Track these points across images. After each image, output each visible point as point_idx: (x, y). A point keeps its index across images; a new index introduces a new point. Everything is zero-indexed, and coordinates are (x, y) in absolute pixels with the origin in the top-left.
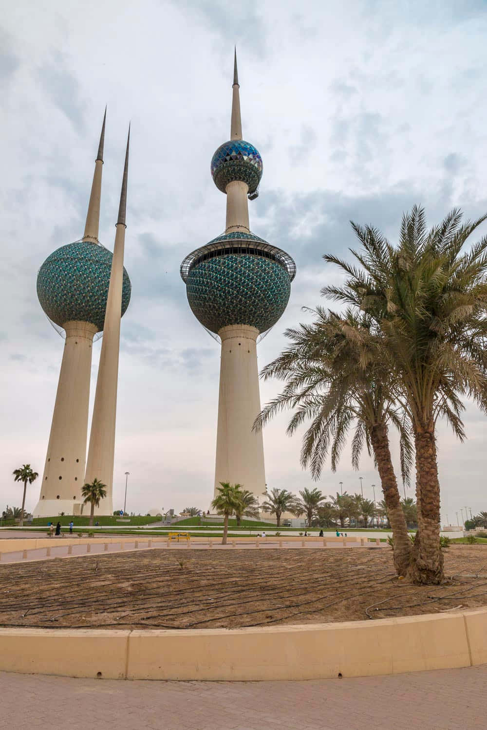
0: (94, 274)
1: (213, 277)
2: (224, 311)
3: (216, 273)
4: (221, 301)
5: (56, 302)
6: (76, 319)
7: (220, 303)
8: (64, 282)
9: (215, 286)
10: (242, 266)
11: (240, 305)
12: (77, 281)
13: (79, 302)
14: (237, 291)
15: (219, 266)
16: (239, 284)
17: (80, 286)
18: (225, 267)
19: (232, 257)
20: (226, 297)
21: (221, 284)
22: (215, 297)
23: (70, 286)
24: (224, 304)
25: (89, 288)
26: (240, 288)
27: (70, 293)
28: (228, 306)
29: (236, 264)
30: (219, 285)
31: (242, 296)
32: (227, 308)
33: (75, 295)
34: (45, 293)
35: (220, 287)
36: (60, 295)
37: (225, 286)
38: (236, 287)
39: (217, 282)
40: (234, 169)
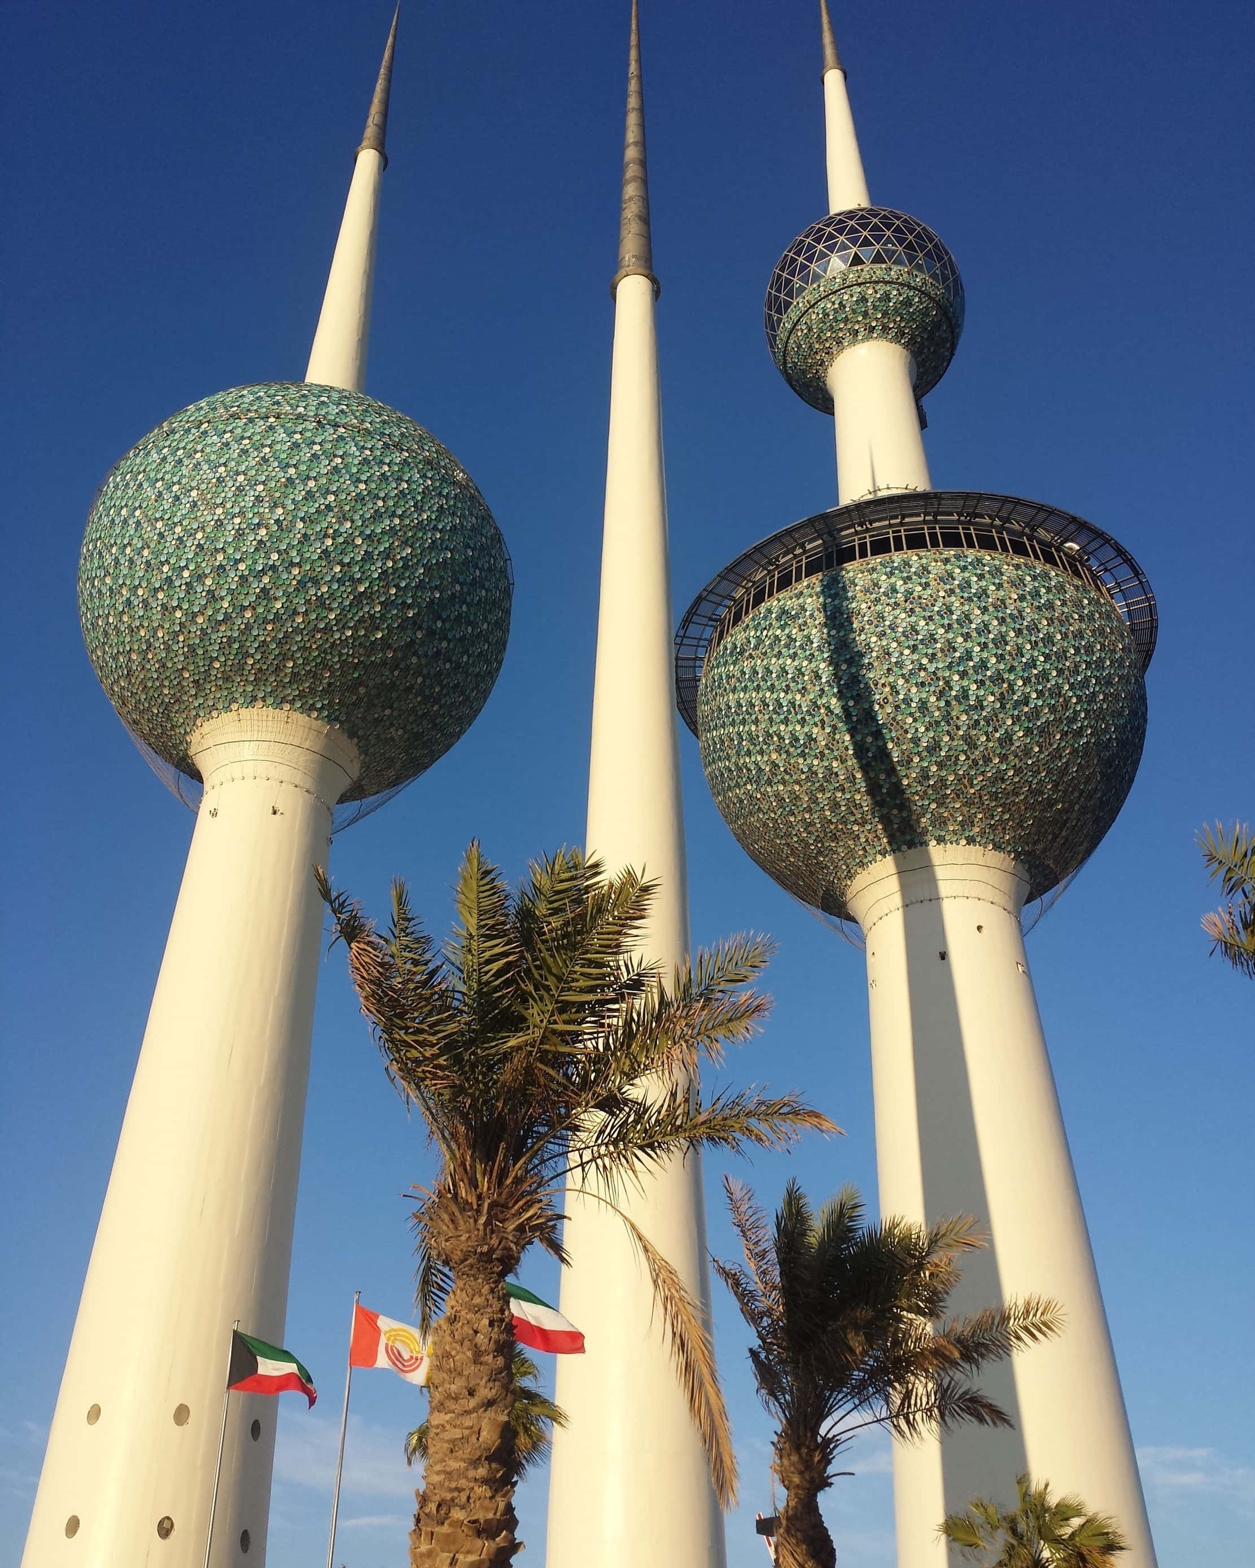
0: (419, 508)
1: (893, 628)
2: (925, 775)
4: (922, 729)
5: (212, 596)
6: (284, 700)
7: (916, 741)
8: (280, 511)
9: (900, 664)
10: (1020, 598)
11: (1003, 758)
12: (343, 518)
13: (332, 616)
14: (1002, 699)
15: (924, 586)
16: (1012, 669)
17: (349, 542)
18: (949, 592)
20: (947, 718)
21: (932, 658)
23: (305, 535)
24: (934, 747)
25: (390, 564)
26: (1011, 686)
27: (299, 565)
28: (948, 757)
29: (997, 587)
30: (925, 661)
31: (1016, 720)
32: (941, 765)
33: (316, 582)
34: (157, 554)
35: (922, 668)
36: (242, 566)
37: (950, 667)
38: (998, 678)
39: (914, 649)
40: (886, 297)
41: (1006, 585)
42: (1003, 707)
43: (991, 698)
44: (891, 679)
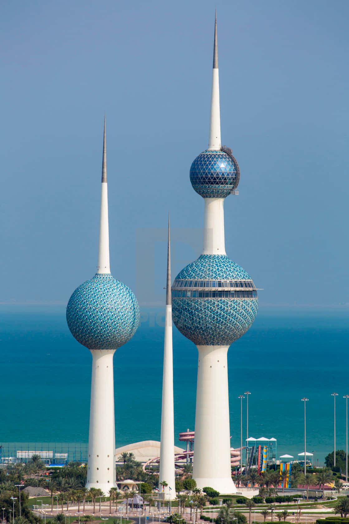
1: (207, 314)
2: (211, 337)
3: (211, 312)
7: (210, 333)
9: (208, 321)
10: (231, 309)
12: (120, 327)
15: (214, 307)
16: (228, 322)
18: (218, 309)
19: (224, 301)
20: (215, 330)
22: (207, 328)
23: (114, 331)
26: (227, 325)
27: (113, 335)
29: (227, 307)
30: (212, 321)
31: (228, 330)
32: (214, 336)
36: (105, 336)
37: (216, 322)
38: (225, 324)
41: (229, 307)
42: (225, 328)
43: (223, 327)
44: (206, 323)
